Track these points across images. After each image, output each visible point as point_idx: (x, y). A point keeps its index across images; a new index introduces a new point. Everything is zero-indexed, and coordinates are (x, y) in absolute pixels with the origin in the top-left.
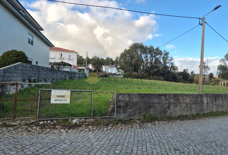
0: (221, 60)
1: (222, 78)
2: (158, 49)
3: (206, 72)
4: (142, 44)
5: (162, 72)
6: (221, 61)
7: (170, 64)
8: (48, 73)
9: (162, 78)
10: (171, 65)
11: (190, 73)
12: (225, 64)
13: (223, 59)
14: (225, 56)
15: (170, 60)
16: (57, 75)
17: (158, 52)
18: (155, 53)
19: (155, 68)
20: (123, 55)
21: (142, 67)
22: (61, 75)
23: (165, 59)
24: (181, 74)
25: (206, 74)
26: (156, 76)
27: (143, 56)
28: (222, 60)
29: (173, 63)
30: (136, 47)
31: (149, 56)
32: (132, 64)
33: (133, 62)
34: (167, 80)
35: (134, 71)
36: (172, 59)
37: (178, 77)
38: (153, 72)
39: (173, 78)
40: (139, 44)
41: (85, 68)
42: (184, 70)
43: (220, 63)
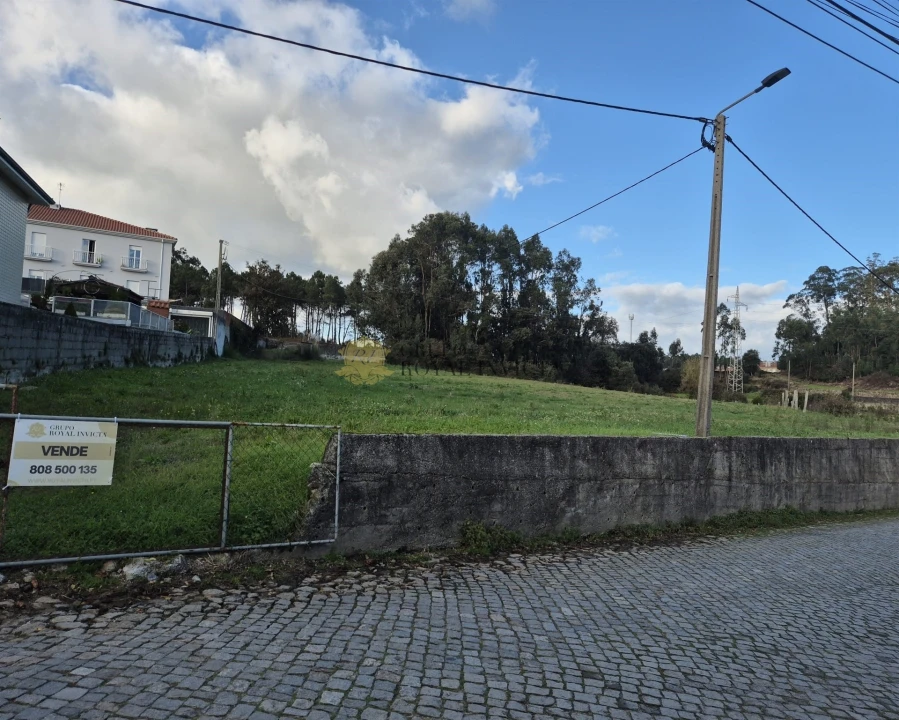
0: (791, 297)
1: (794, 374)
2: (534, 241)
3: (729, 347)
4: (467, 218)
5: (551, 343)
6: (791, 302)
7: (585, 309)
8: (10, 331)
9: (549, 368)
10: (589, 312)
11: (666, 351)
12: (806, 315)
13: (800, 295)
14: (806, 283)
15: (587, 292)
16: (60, 340)
17: (535, 254)
18: (521, 259)
19: (524, 325)
20: (385, 265)
21: (465, 319)
22: (83, 341)
23: (564, 287)
24: (627, 351)
25: (730, 355)
26: (526, 359)
27: (472, 271)
28: (796, 299)
29: (597, 303)
30: (441, 230)
31: (496, 270)
32: (422, 304)
33: (429, 295)
34: (572, 378)
35: (432, 335)
36: (594, 289)
37: (617, 368)
38: (514, 343)
39: (596, 369)
40: (454, 219)
41: (211, 314)
42: (643, 337)
43: (788, 311)
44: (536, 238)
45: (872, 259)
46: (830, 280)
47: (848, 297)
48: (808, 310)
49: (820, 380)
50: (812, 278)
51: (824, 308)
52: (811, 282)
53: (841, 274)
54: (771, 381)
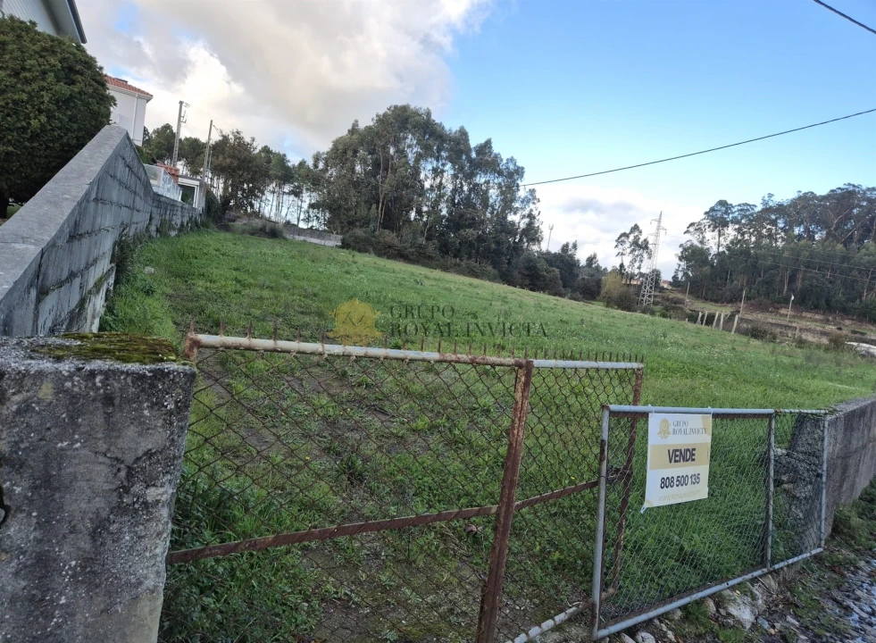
0: (692, 224)
1: (690, 293)
2: (486, 147)
3: (637, 265)
4: (429, 114)
5: (493, 246)
6: (691, 229)
7: (524, 217)
9: (490, 268)
10: (527, 220)
11: (583, 263)
12: (702, 242)
13: (699, 224)
14: (706, 213)
15: (526, 201)
17: (485, 159)
18: (470, 160)
19: (470, 226)
20: (342, 153)
23: (509, 192)
24: (551, 259)
25: (636, 271)
26: (470, 257)
27: (427, 167)
28: (696, 227)
29: (535, 213)
30: (402, 121)
31: (449, 169)
32: (377, 194)
33: (386, 186)
34: (507, 279)
35: (385, 226)
36: (534, 198)
37: (545, 274)
38: (460, 243)
39: (526, 272)
40: (416, 113)
41: (198, 183)
42: (565, 248)
43: (688, 237)
44: (488, 144)
45: (767, 198)
46: (726, 213)
47: (739, 230)
48: (704, 237)
49: (712, 301)
50: (712, 209)
51: (717, 237)
52: (710, 214)
53: (736, 209)
54: (671, 297)
